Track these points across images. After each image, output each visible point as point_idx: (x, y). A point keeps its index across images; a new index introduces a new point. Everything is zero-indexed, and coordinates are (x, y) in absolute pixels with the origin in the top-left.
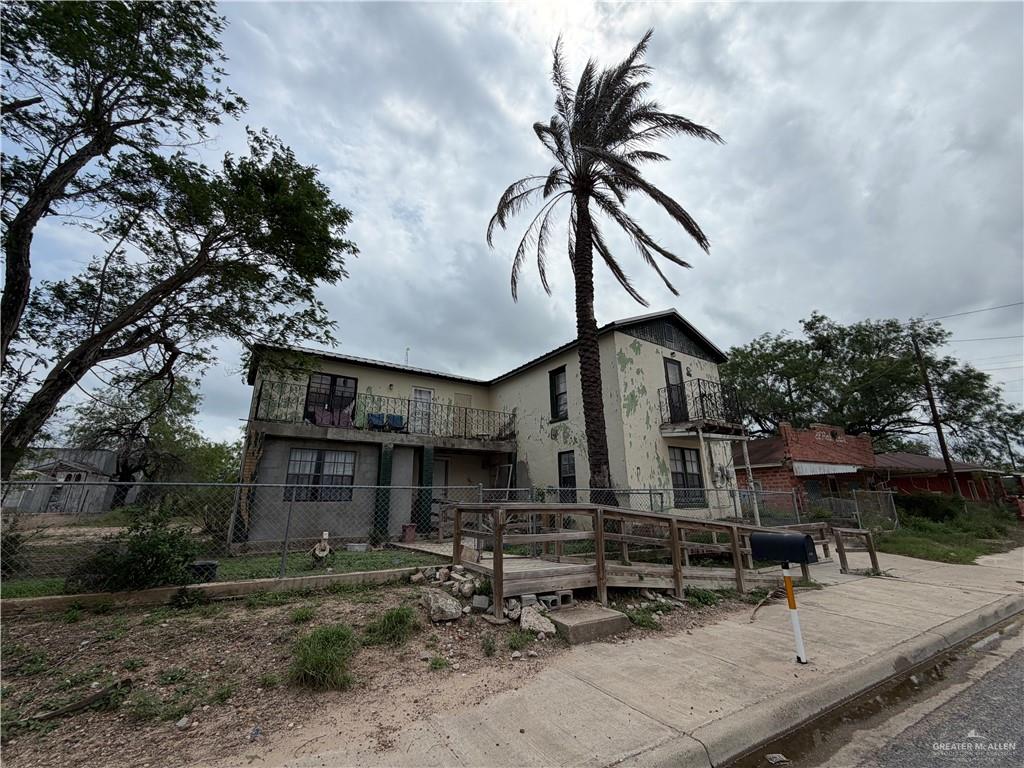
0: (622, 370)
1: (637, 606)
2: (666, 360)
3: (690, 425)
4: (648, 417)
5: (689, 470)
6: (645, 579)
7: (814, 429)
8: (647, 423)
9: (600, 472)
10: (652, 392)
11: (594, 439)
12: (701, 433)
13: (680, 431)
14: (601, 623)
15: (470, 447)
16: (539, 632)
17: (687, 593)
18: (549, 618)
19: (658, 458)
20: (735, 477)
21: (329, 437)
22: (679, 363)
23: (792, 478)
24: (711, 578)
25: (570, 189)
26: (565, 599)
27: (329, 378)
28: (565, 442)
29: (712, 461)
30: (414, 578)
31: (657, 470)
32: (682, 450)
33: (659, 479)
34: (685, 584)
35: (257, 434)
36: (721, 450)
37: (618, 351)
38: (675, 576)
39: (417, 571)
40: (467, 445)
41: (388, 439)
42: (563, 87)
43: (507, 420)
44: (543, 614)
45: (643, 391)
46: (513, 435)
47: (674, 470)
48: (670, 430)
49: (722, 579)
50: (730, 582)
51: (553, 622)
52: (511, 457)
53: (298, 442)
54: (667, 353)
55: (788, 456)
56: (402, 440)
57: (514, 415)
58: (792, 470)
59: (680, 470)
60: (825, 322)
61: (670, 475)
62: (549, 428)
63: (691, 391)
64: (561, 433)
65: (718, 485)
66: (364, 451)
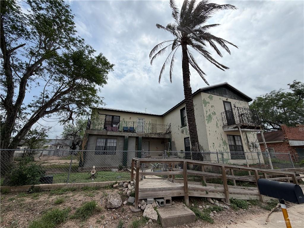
0: (205, 106)
1: (204, 207)
2: (224, 102)
3: (235, 126)
4: (217, 124)
5: (237, 144)
6: (209, 193)
7: (298, 126)
8: (217, 126)
9: (194, 145)
10: (218, 114)
11: (192, 132)
12: (240, 129)
13: (231, 128)
14: (180, 218)
15: (155, 137)
16: (150, 219)
17: (231, 201)
18: (157, 211)
19: (222, 139)
20: (259, 146)
21: (108, 134)
22: (230, 103)
23: (289, 147)
24: (245, 194)
25: (180, 44)
26: (168, 201)
27: (112, 116)
28: (186, 134)
29: (248, 140)
30: (114, 186)
31: (222, 144)
32: (234, 136)
33: (223, 148)
34: (230, 196)
35: (86, 134)
36: (252, 136)
37: (203, 99)
38: (225, 192)
39: (116, 183)
40: (153, 136)
41: (127, 135)
42: (174, 8)
43: (168, 128)
44: (155, 208)
45: (214, 113)
46: (170, 132)
47: (230, 144)
48: (227, 128)
49: (251, 194)
50: (256, 196)
51: (158, 214)
52: (170, 140)
53: (99, 136)
54: (225, 99)
55: (286, 138)
56: (131, 135)
57: (170, 126)
58: (288, 144)
59: (233, 144)
60: (300, 84)
61: (228, 146)
62: (181, 129)
63: (235, 112)
64: (185, 131)
65: (252, 150)
66: (119, 138)
